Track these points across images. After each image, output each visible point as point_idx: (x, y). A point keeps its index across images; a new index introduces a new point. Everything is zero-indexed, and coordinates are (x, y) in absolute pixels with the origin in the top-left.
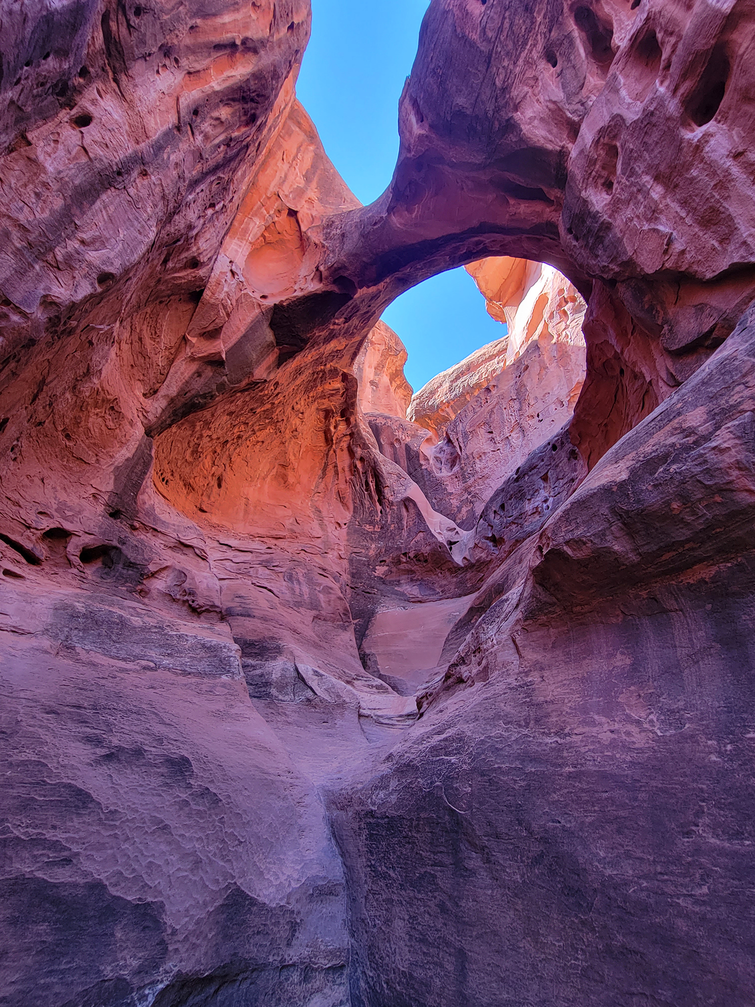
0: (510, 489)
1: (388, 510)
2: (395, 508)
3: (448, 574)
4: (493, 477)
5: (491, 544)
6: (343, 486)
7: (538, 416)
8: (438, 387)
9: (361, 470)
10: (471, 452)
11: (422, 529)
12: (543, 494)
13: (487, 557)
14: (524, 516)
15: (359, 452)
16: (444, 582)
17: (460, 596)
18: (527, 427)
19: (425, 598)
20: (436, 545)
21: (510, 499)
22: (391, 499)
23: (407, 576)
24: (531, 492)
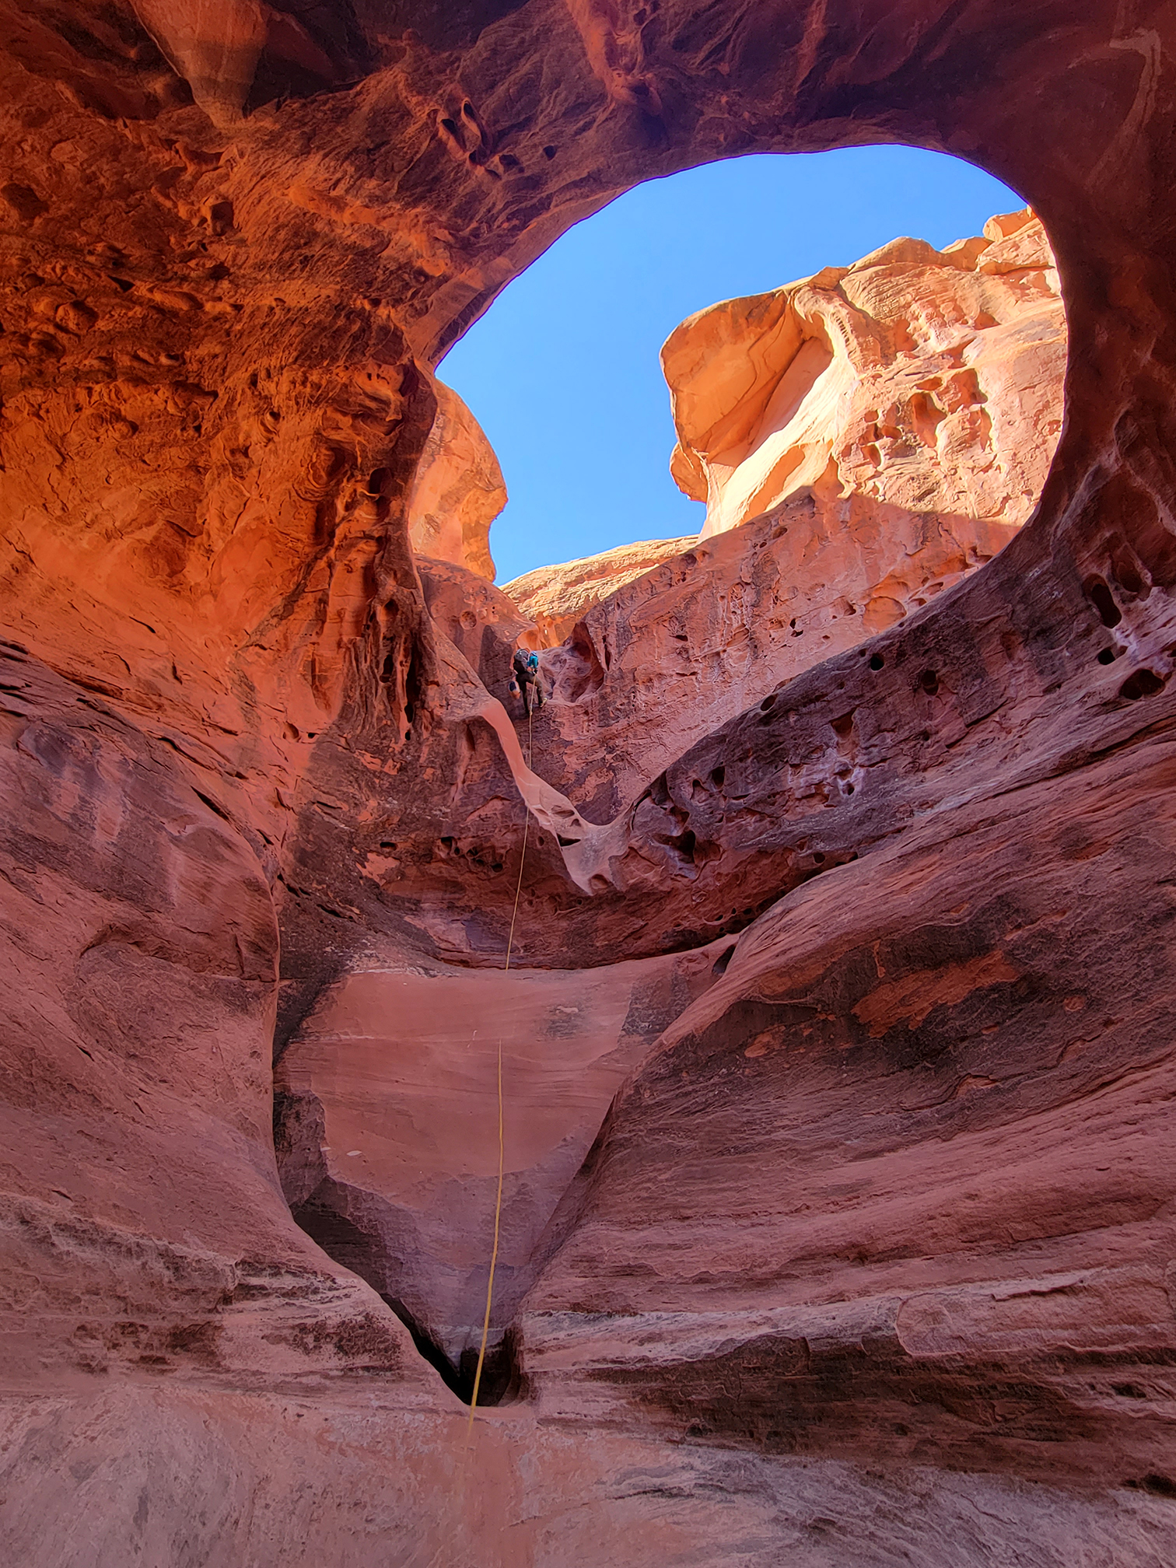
0: (744, 738)
1: (425, 734)
2: (445, 734)
3: (547, 907)
4: (672, 725)
5: (675, 854)
6: (327, 652)
7: (793, 624)
8: (540, 588)
9: (383, 630)
10: (630, 667)
11: (501, 791)
12: (835, 758)
13: (661, 882)
14: (780, 800)
15: (389, 587)
16: (535, 926)
17: (572, 966)
18: (765, 640)
19: (480, 955)
20: (531, 833)
21: (741, 760)
22: (438, 712)
23: (440, 895)
24: (802, 751)
